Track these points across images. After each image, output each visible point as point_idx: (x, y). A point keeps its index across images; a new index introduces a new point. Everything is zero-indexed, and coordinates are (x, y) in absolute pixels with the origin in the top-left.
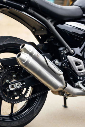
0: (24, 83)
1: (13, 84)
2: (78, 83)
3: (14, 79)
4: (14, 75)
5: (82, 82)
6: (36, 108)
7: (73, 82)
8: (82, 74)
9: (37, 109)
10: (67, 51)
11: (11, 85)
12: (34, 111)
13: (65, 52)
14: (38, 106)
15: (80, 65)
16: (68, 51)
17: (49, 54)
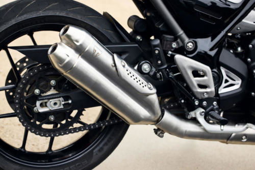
0: (70, 102)
1: (46, 101)
2: (195, 114)
3: (52, 88)
4: (52, 81)
5: (203, 112)
6: (98, 148)
7: (186, 110)
8: (206, 96)
9: (99, 151)
10: (178, 43)
11: (41, 102)
12: (94, 154)
13: (174, 45)
14: (104, 145)
15: (203, 76)
16: (181, 44)
17: (137, 45)
